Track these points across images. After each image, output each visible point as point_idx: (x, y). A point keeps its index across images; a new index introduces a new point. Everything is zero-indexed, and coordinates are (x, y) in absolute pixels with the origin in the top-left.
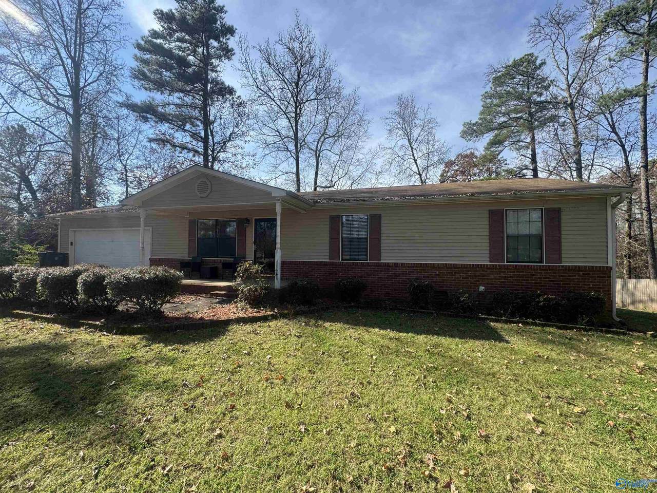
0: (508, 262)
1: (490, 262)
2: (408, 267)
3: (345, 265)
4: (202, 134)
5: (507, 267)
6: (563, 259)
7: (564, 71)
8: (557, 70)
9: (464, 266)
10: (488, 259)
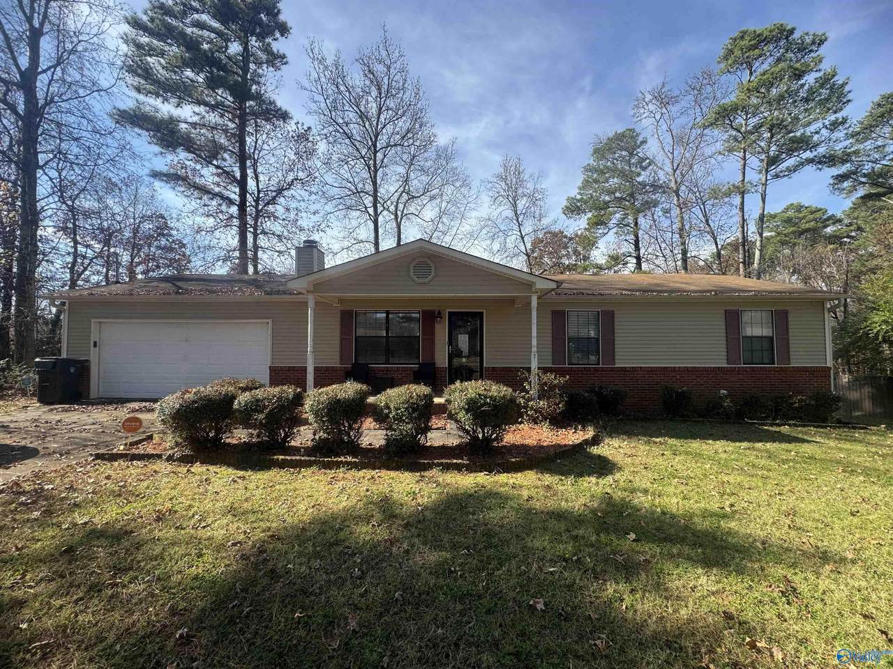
0: (744, 364)
1: (728, 364)
2: (648, 371)
3: (574, 371)
4: (238, 175)
5: (745, 369)
6: (791, 361)
7: (669, 154)
8: (662, 152)
9: (705, 369)
10: (726, 362)
